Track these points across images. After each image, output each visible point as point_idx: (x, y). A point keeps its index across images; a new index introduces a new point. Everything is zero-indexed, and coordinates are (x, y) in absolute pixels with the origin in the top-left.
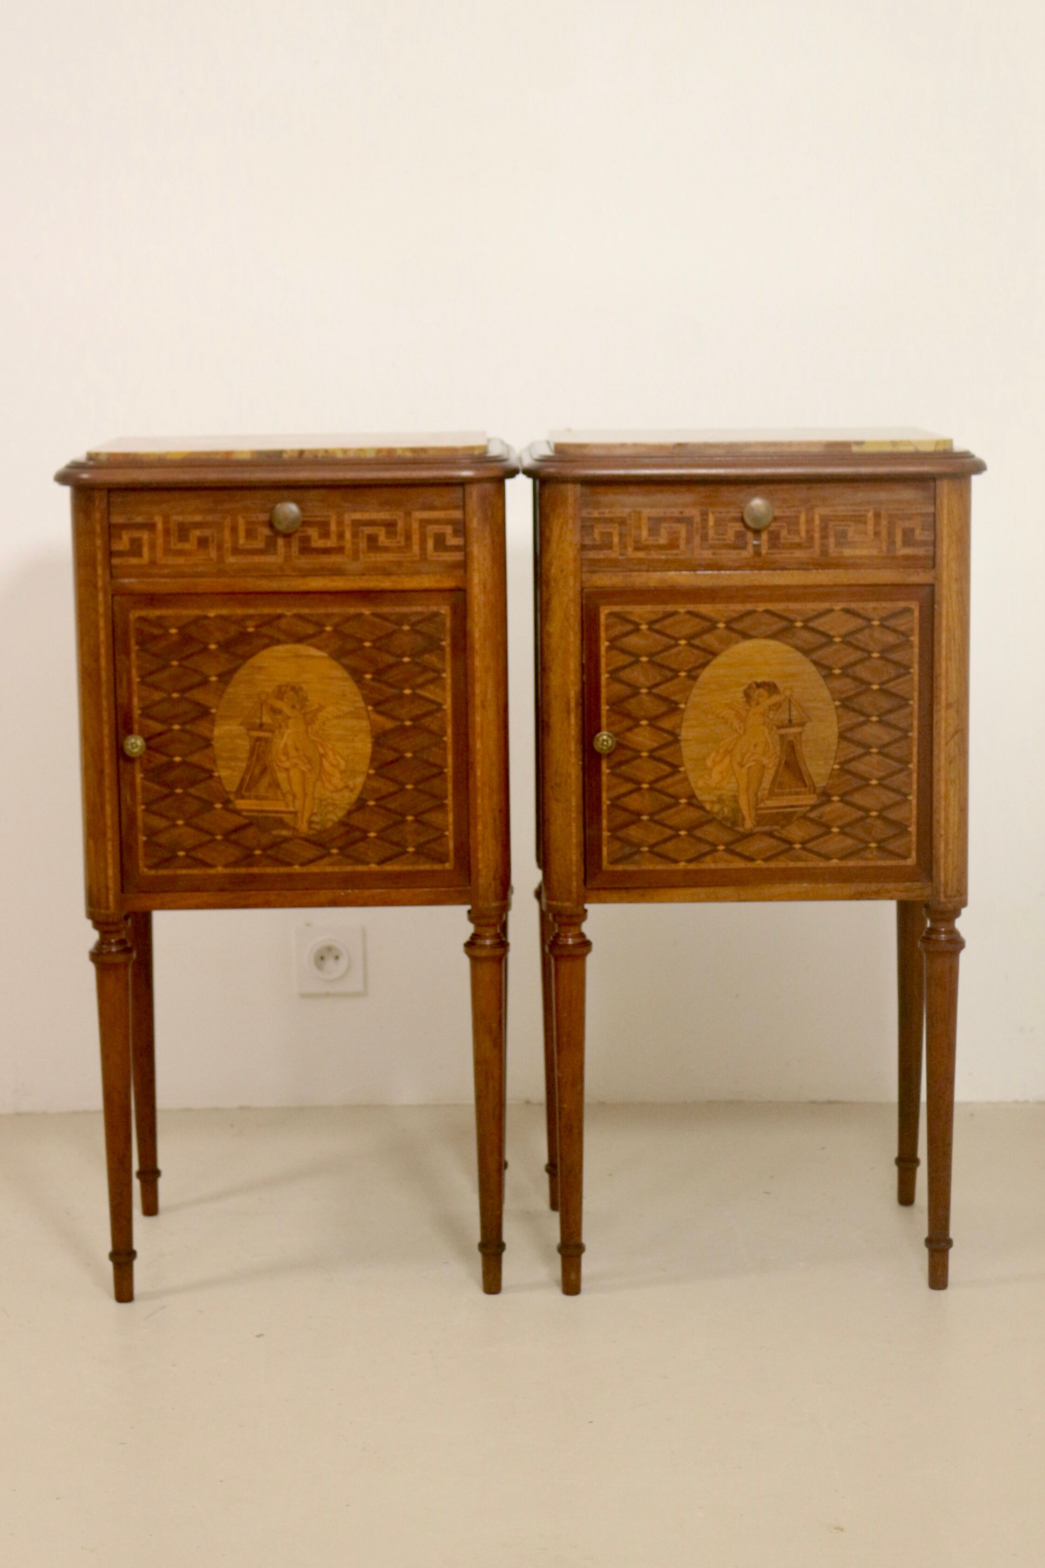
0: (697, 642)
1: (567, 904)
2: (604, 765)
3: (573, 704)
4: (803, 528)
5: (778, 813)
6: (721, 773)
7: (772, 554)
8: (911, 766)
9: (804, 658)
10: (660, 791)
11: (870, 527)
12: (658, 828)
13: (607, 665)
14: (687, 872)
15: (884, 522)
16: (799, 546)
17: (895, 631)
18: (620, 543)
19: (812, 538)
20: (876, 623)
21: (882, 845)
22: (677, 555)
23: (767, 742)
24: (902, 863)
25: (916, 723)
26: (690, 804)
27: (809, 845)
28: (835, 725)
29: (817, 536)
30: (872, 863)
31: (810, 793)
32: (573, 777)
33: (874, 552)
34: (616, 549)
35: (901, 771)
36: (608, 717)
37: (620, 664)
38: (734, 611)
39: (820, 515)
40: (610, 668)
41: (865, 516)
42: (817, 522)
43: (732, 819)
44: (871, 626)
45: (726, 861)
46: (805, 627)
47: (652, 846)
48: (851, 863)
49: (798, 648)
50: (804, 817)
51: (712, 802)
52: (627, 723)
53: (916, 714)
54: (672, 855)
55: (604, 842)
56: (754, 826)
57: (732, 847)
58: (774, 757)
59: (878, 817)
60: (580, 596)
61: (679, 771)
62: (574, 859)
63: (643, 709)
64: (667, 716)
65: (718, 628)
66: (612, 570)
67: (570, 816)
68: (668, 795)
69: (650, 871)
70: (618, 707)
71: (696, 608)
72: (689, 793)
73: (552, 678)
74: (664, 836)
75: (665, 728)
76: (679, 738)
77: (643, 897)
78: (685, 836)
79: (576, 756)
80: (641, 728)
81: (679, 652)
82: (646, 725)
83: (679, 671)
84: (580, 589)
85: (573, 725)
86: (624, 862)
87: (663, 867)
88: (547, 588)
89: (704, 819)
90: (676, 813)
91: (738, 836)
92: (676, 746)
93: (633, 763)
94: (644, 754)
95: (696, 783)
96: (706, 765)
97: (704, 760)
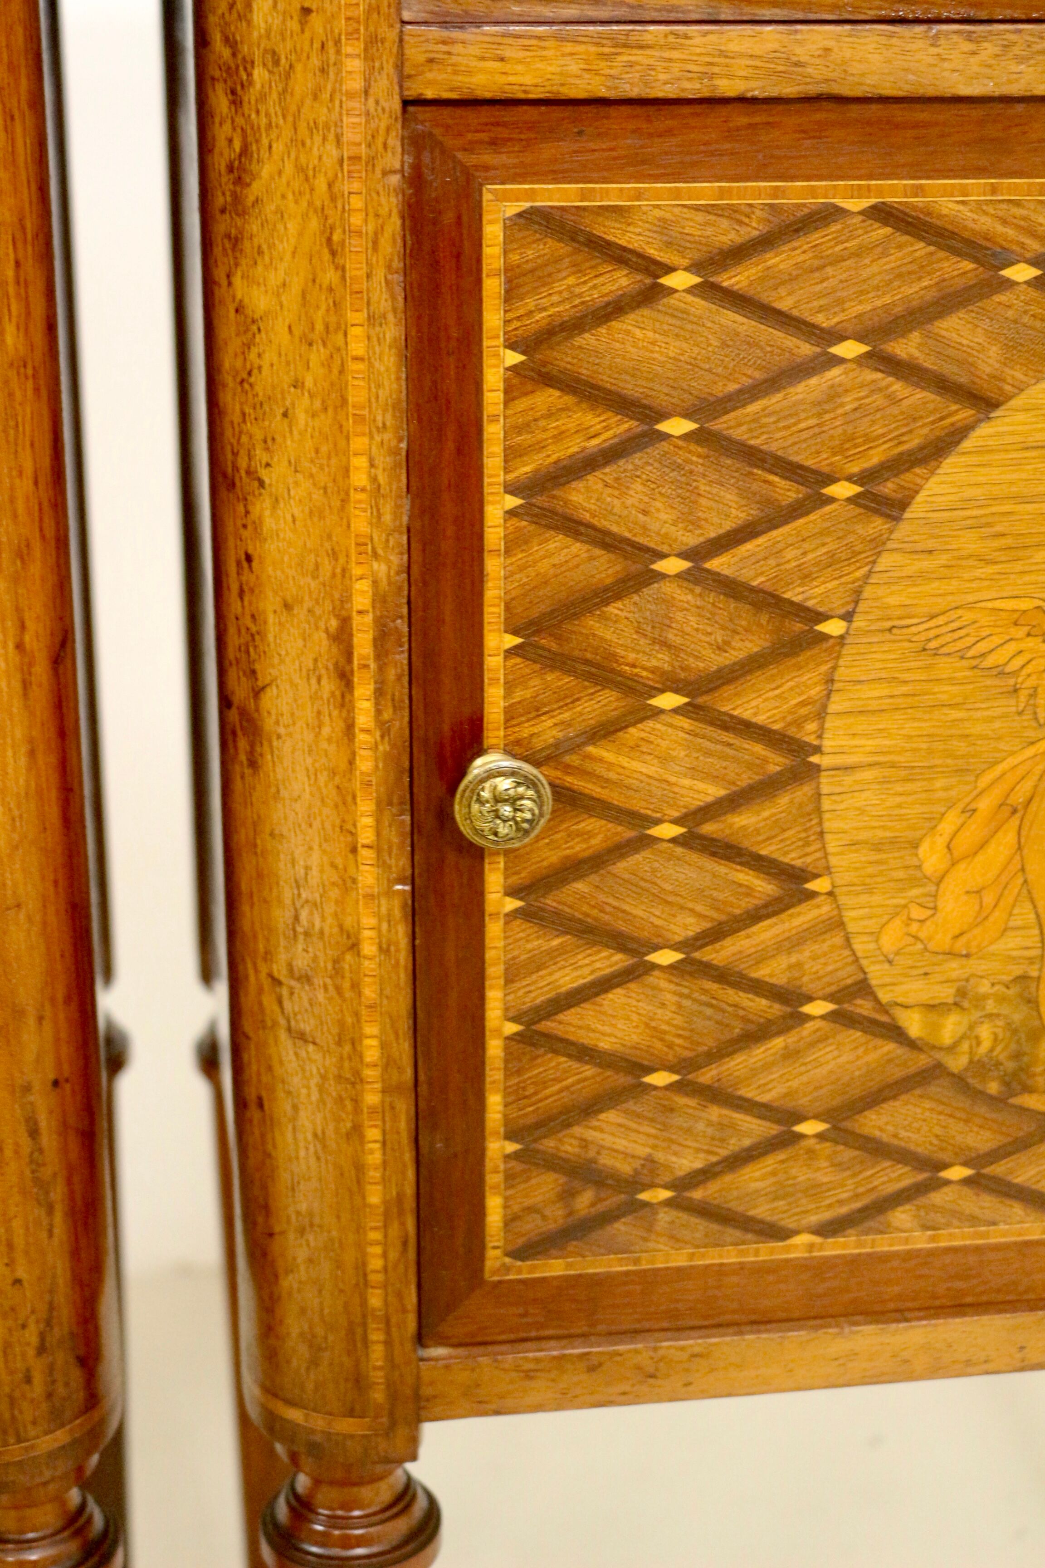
0: (907, 347)
1: (346, 1426)
2: (495, 881)
3: (363, 643)
6: (979, 892)
10: (723, 975)
12: (715, 1112)
13: (511, 454)
14: (818, 1270)
26: (842, 1019)
32: (369, 948)
36: (509, 687)
37: (573, 447)
40: (525, 469)
43: (1010, 1066)
45: (974, 1220)
47: (683, 1184)
51: (933, 1008)
52: (601, 703)
54: (761, 1211)
55: (493, 1179)
57: (998, 1169)
60: (394, 142)
61: (813, 894)
62: (376, 1264)
63: (665, 644)
64: (772, 670)
65: (1009, 284)
66: (547, 12)
67: (356, 1101)
68: (757, 987)
69: (679, 1269)
70: (559, 638)
71: (918, 191)
72: (848, 976)
73: (269, 523)
74: (735, 1144)
75: (760, 719)
76: (814, 759)
77: (652, 1376)
78: (821, 1137)
79: (381, 863)
80: (658, 726)
81: (833, 394)
82: (676, 711)
83: (831, 480)
84: (396, 105)
85: (367, 731)
86: (572, 1246)
87: (730, 1256)
88: (236, 102)
89: (898, 1073)
90: (790, 1055)
91: (1028, 1127)
92: (802, 793)
93: (622, 867)
94: (668, 831)
95: (876, 936)
96: (919, 867)
97: (915, 845)
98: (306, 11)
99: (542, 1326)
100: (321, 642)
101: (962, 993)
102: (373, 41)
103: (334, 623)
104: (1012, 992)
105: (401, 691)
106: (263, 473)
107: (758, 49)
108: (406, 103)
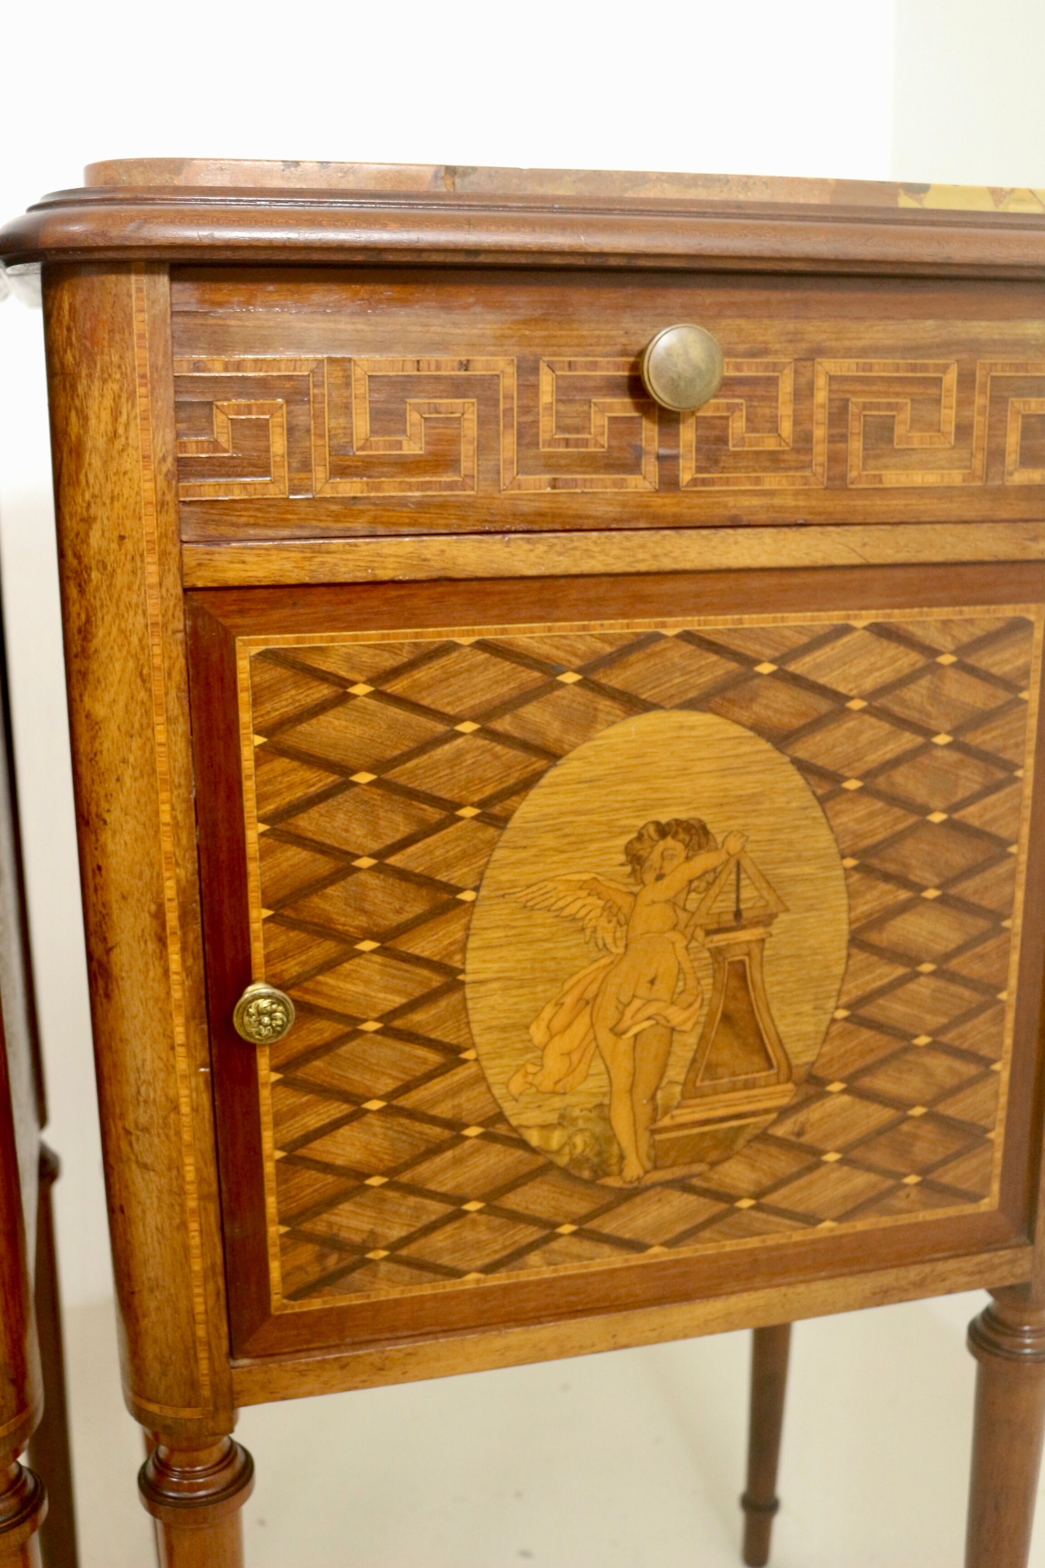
0: (503, 724)
1: (186, 1413)
2: (263, 1063)
3: (172, 919)
4: (785, 410)
5: (703, 1134)
6: (569, 1054)
7: (704, 482)
8: (1003, 996)
9: (776, 754)
10: (412, 1114)
11: (949, 415)
12: (412, 1200)
13: (261, 799)
14: (483, 1294)
15: (980, 401)
16: (774, 460)
17: (986, 677)
18: (290, 453)
19: (807, 438)
20: (947, 659)
21: (930, 1177)
22: (451, 486)
23: (680, 970)
24: (968, 1209)
25: (1020, 896)
26: (488, 1137)
27: (772, 1199)
28: (844, 916)
29: (820, 432)
30: (904, 1219)
31: (778, 1083)
32: (185, 1109)
33: (956, 477)
34: (281, 472)
35: (982, 1008)
36: (267, 942)
37: (299, 793)
38: (603, 638)
39: (832, 379)
40: (270, 808)
41: (938, 381)
42: (821, 396)
43: (596, 1160)
44: (933, 668)
45: (579, 1258)
46: (782, 676)
47: (394, 1247)
48: (861, 1225)
49: (759, 729)
50: (764, 1137)
51: (545, 1127)
52: (325, 949)
53: (1022, 878)
54: (446, 1260)
55: (273, 1250)
56: (646, 1172)
57: (593, 1225)
58: (697, 1005)
59: (925, 1117)
60: (179, 614)
61: (465, 1061)
62: (200, 1308)
63: (364, 911)
64: (431, 924)
65: (563, 685)
66: (271, 533)
67: (182, 1206)
68: (434, 1121)
69: (396, 1301)
70: (295, 910)
71: (504, 632)
72: (490, 1110)
73: (110, 846)
74: (425, 1220)
75: (426, 954)
76: (461, 977)
77: (381, 1369)
78: (480, 1212)
79: (190, 1055)
80: (362, 961)
81: (459, 755)
82: (373, 952)
83: (460, 806)
84: (179, 591)
85: (177, 973)
86: (327, 1289)
87: (427, 1290)
88: (82, 592)
89: (526, 1169)
90: (457, 1162)
91: (609, 1198)
92: (455, 998)
93: (344, 1050)
94: (371, 1026)
95: (507, 1085)
96: (530, 1040)
97: (527, 1027)
98: (122, 538)
99: (308, 1342)
100: (146, 920)
101: (562, 1117)
102: (163, 555)
103: (153, 908)
104: (593, 1115)
105: (198, 948)
106: (106, 816)
107: (400, 551)
108: (186, 590)
